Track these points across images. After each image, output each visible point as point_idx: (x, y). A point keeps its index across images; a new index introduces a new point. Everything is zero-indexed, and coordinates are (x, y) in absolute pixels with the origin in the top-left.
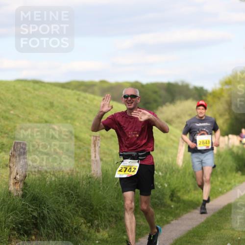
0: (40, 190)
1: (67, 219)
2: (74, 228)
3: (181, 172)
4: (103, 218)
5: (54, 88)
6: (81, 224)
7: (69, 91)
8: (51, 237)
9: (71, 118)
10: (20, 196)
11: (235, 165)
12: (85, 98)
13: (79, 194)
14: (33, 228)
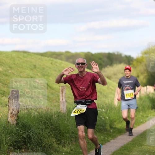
0: (28, 121)
1: (45, 139)
2: (49, 144)
3: (117, 109)
4: (67, 138)
5: (36, 56)
6: (54, 142)
7: (46, 58)
8: (35, 151)
9: (47, 75)
10: (15, 124)
11: (150, 105)
12: (56, 62)
13: (52, 123)
14: (23, 144)
